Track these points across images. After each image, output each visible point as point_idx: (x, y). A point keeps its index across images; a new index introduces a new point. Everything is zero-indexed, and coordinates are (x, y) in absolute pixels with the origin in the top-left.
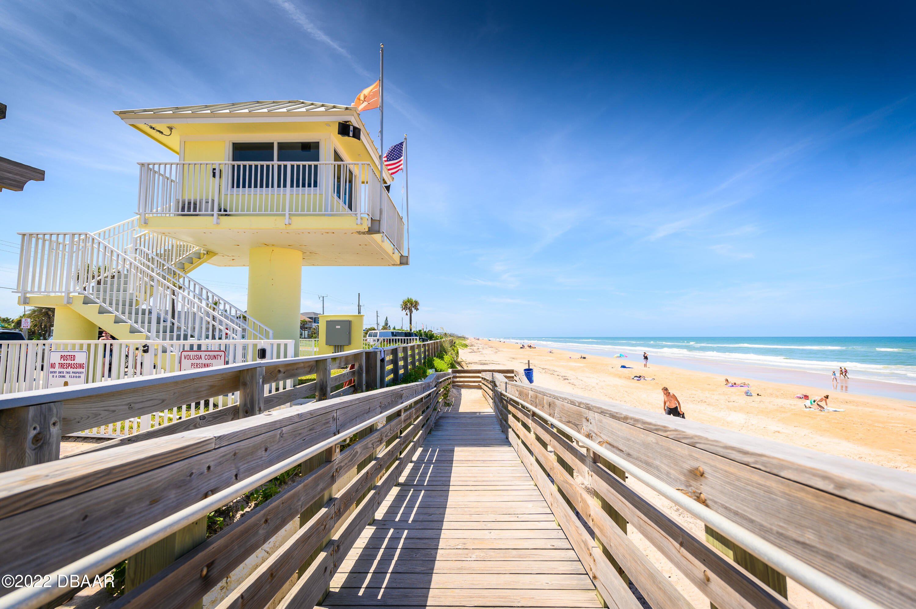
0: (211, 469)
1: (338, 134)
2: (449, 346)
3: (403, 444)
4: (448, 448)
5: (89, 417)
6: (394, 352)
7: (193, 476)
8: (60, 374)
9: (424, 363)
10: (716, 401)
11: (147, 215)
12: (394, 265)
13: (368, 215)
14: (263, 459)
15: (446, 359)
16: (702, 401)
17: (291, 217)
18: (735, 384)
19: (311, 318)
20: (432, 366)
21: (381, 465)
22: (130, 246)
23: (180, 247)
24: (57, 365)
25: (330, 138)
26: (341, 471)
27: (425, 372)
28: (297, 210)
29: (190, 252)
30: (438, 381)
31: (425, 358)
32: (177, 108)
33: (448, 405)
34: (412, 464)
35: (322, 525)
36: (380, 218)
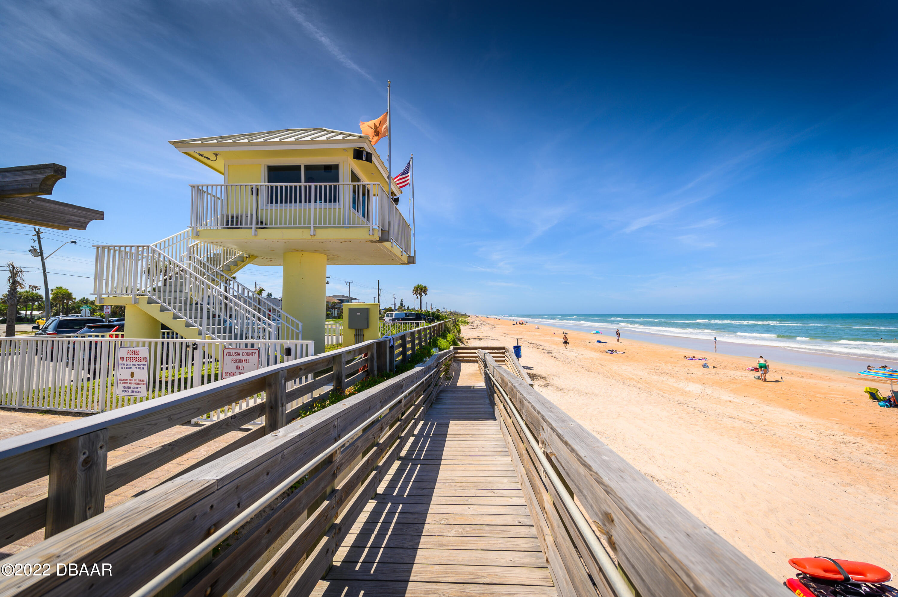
0: (214, 507)
1: (354, 158)
2: (452, 325)
3: (403, 425)
4: (445, 421)
5: (134, 432)
6: (403, 337)
7: (196, 518)
8: (127, 366)
9: (430, 342)
10: (677, 373)
11: (198, 228)
12: (403, 264)
13: (379, 227)
14: (265, 482)
15: (449, 337)
16: (665, 372)
17: (315, 229)
18: (694, 357)
19: (339, 300)
20: (436, 345)
21: (381, 450)
22: (186, 253)
23: (227, 252)
24: (125, 359)
25: (347, 161)
26: (341, 468)
27: (429, 352)
28: (320, 224)
29: (235, 256)
30: (439, 361)
31: (430, 338)
32: (221, 138)
33: (449, 379)
34: (414, 438)
35: (323, 517)
36: (389, 229)
